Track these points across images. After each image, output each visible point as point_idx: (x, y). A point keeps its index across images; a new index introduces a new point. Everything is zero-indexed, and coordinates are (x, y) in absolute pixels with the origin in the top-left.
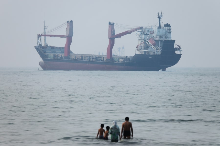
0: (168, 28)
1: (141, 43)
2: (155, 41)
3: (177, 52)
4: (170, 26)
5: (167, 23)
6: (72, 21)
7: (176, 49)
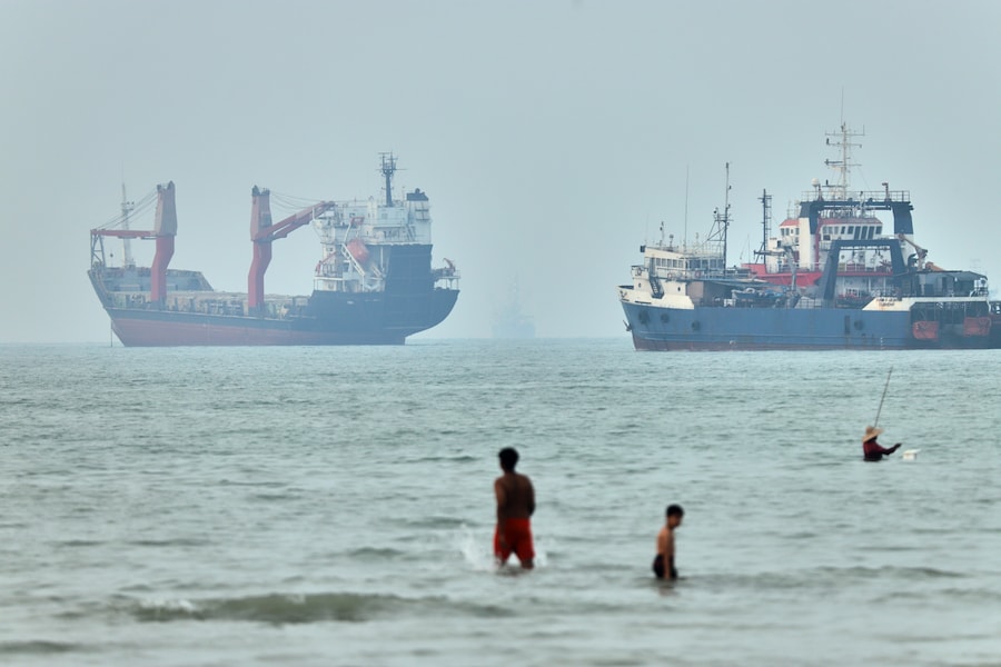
0: (418, 204)
1: (330, 256)
2: (368, 246)
3: (442, 284)
4: (426, 199)
5: (418, 190)
6: (171, 185)
7: (440, 274)
